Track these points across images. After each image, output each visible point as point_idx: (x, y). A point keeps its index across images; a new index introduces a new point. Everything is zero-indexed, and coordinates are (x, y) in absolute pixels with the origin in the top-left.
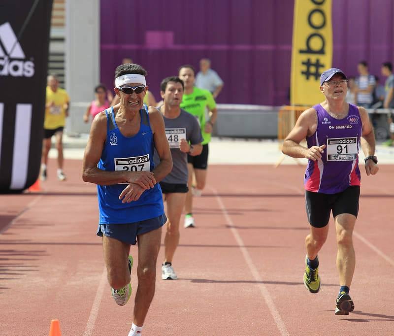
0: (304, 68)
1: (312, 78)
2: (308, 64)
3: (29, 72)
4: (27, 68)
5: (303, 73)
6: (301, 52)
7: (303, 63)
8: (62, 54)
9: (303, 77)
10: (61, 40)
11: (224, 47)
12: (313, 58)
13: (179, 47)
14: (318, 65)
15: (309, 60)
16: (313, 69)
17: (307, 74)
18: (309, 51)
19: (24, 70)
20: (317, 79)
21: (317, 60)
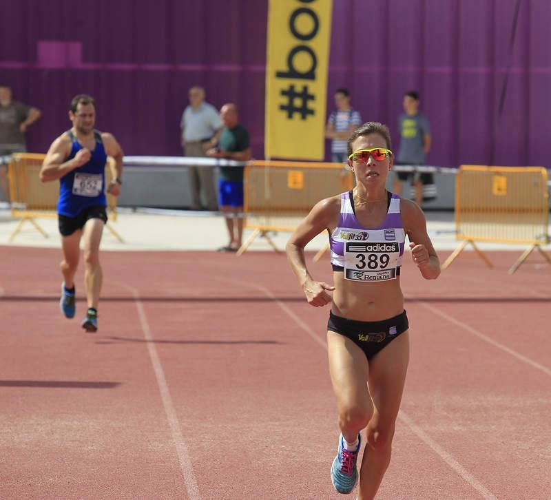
0: (285, 100)
1: (297, 116)
2: (290, 93)
5: (283, 108)
6: (280, 75)
7: (284, 93)
9: (284, 114)
11: (162, 67)
12: (299, 85)
14: (306, 96)
15: (292, 87)
16: (298, 102)
17: (290, 110)
18: (292, 73)
20: (304, 117)
21: (305, 88)
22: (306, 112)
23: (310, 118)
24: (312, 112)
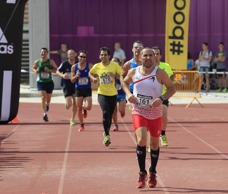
0: (171, 47)
1: (176, 53)
3: (10, 51)
4: (9, 49)
5: (171, 50)
6: (170, 38)
7: (171, 44)
8: (28, 41)
9: (171, 53)
10: (27, 32)
11: (125, 35)
12: (177, 41)
13: (98, 35)
15: (174, 42)
16: (176, 48)
17: (173, 51)
18: (174, 37)
19: (7, 50)
20: (179, 54)
21: (179, 43)
22: (179, 52)
23: (181, 54)
24: (182, 52)
